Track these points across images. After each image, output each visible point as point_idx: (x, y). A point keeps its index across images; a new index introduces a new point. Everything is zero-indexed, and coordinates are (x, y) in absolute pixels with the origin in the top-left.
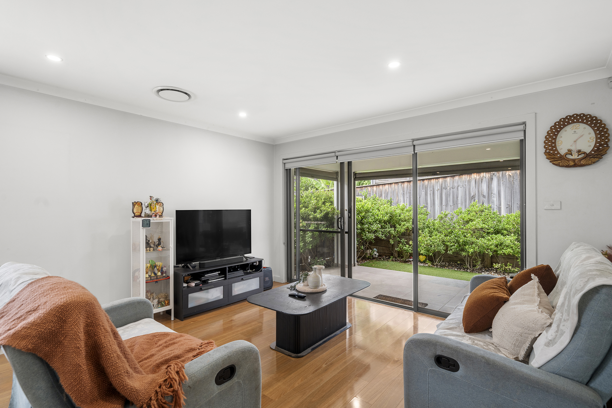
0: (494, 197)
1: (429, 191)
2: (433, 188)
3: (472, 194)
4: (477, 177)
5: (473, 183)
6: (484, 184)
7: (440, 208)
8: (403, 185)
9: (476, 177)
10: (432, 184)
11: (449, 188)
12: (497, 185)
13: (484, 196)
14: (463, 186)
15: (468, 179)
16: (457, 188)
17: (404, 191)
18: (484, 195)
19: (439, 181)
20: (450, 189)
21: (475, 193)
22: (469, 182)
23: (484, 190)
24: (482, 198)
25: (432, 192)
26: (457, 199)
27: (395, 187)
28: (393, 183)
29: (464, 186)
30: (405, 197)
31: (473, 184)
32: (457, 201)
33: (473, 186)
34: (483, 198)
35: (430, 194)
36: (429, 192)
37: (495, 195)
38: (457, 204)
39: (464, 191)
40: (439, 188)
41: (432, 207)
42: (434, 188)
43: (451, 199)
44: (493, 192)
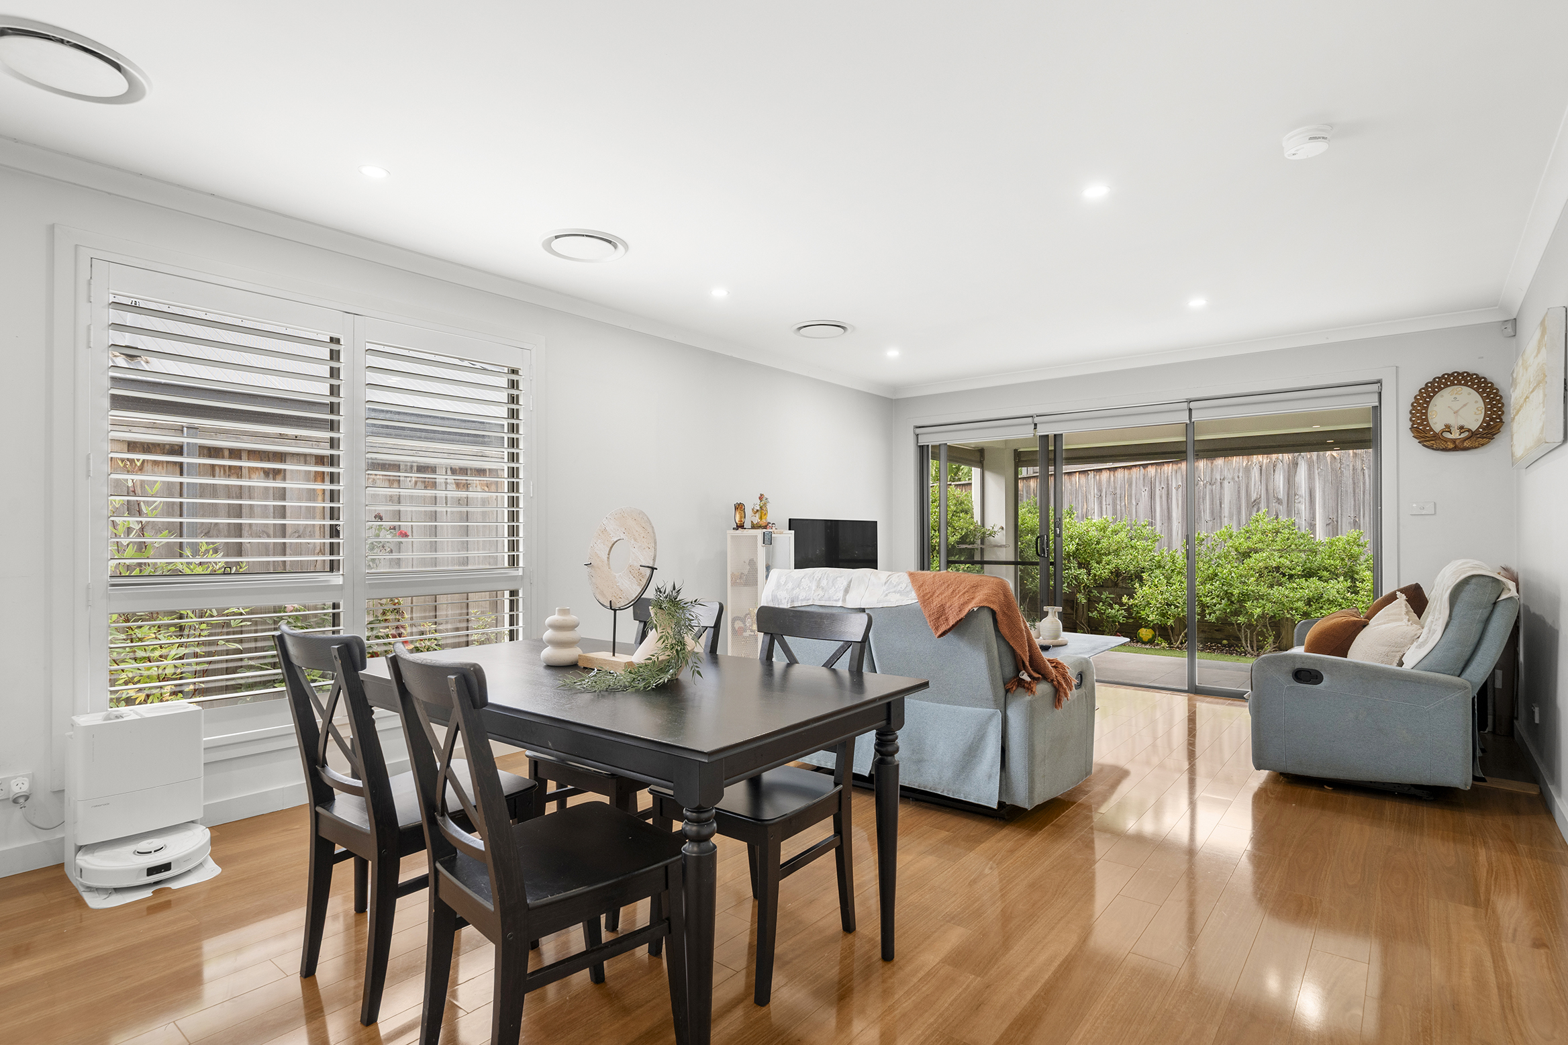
0: (1300, 502)
1: (1157, 490)
2: (1168, 484)
3: (1254, 497)
4: (1265, 461)
5: (1255, 473)
6: (1280, 474)
7: (1182, 526)
8: (1098, 477)
9: (1261, 460)
10: (1166, 476)
11: (1202, 483)
12: (1306, 478)
13: (1279, 501)
14: (1233, 479)
15: (1244, 465)
16: (1221, 483)
17: (1100, 491)
18: (1278, 499)
19: (1180, 468)
20: (1205, 486)
21: (1259, 493)
22: (1247, 470)
23: (1279, 488)
24: (1274, 505)
25: (1164, 492)
26: (1221, 506)
27: (1081, 481)
28: (1075, 472)
29: (1237, 479)
30: (1104, 503)
31: (1255, 476)
32: (1220, 512)
33: (1255, 479)
34: (1277, 504)
35: (1161, 497)
36: (1158, 492)
37: (1303, 498)
38: (1220, 517)
39: (1236, 490)
40: (1180, 484)
41: (1166, 525)
42: (1170, 483)
43: (1208, 507)
44: (1299, 493)
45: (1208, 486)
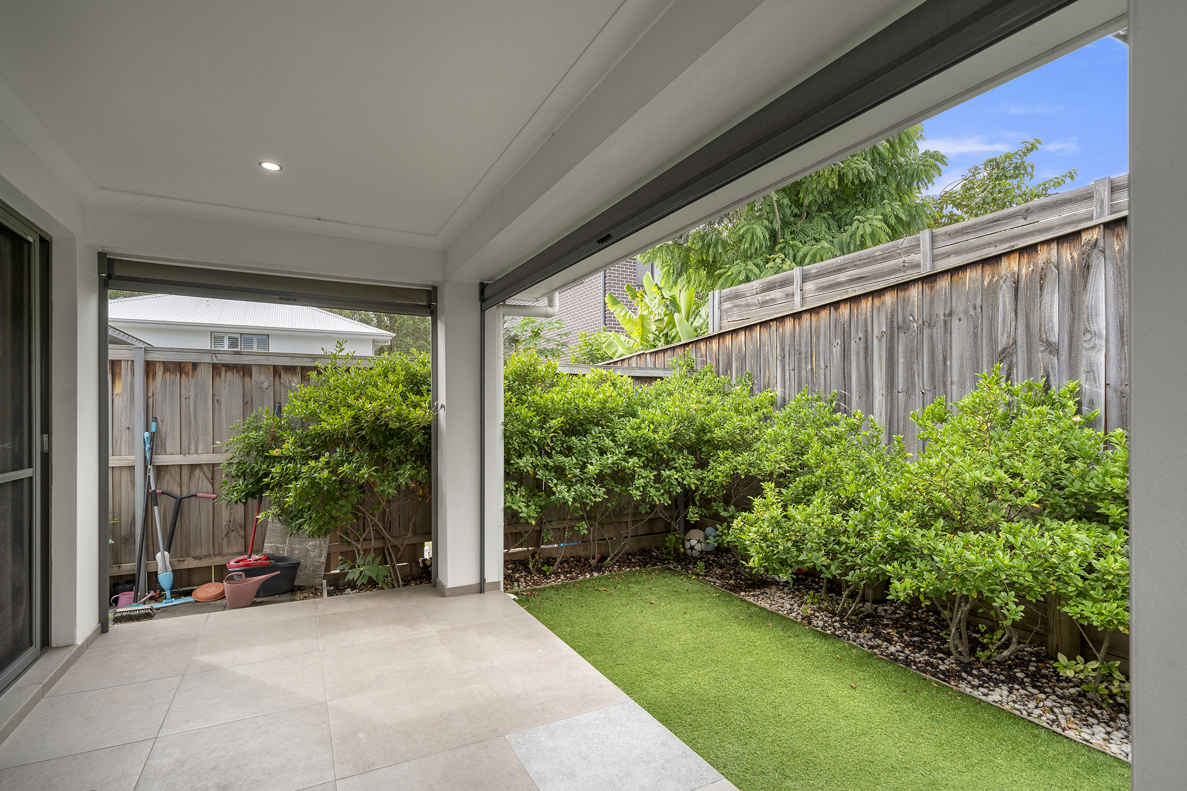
0: (1093, 347)
1: (853, 342)
2: (866, 331)
3: (1002, 341)
4: (1024, 271)
5: (1004, 297)
6: (1053, 293)
7: (886, 400)
8: (781, 330)
9: (1016, 269)
10: (863, 318)
11: (915, 324)
12: (1111, 295)
13: (1052, 348)
14: (966, 312)
15: (986, 283)
16: (945, 322)
17: (783, 349)
18: (1049, 344)
19: (883, 303)
20: (921, 330)
21: (1012, 334)
22: (991, 292)
23: (1051, 320)
24: (1042, 357)
25: (862, 345)
26: (945, 364)
27: (763, 338)
28: (755, 325)
29: (972, 312)
30: (787, 368)
31: (1004, 304)
32: (944, 375)
33: (1004, 308)
34: (1046, 354)
35: (858, 355)
36: (853, 345)
37: (1100, 336)
38: (945, 383)
39: (971, 333)
40: (885, 330)
41: (864, 399)
42: (869, 329)
43: (926, 366)
44: (1094, 328)
45: (926, 331)
